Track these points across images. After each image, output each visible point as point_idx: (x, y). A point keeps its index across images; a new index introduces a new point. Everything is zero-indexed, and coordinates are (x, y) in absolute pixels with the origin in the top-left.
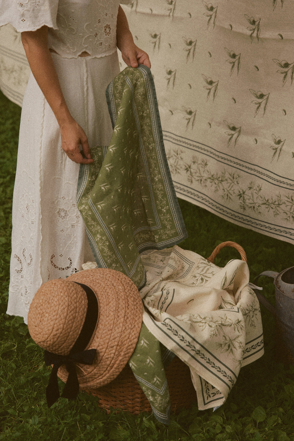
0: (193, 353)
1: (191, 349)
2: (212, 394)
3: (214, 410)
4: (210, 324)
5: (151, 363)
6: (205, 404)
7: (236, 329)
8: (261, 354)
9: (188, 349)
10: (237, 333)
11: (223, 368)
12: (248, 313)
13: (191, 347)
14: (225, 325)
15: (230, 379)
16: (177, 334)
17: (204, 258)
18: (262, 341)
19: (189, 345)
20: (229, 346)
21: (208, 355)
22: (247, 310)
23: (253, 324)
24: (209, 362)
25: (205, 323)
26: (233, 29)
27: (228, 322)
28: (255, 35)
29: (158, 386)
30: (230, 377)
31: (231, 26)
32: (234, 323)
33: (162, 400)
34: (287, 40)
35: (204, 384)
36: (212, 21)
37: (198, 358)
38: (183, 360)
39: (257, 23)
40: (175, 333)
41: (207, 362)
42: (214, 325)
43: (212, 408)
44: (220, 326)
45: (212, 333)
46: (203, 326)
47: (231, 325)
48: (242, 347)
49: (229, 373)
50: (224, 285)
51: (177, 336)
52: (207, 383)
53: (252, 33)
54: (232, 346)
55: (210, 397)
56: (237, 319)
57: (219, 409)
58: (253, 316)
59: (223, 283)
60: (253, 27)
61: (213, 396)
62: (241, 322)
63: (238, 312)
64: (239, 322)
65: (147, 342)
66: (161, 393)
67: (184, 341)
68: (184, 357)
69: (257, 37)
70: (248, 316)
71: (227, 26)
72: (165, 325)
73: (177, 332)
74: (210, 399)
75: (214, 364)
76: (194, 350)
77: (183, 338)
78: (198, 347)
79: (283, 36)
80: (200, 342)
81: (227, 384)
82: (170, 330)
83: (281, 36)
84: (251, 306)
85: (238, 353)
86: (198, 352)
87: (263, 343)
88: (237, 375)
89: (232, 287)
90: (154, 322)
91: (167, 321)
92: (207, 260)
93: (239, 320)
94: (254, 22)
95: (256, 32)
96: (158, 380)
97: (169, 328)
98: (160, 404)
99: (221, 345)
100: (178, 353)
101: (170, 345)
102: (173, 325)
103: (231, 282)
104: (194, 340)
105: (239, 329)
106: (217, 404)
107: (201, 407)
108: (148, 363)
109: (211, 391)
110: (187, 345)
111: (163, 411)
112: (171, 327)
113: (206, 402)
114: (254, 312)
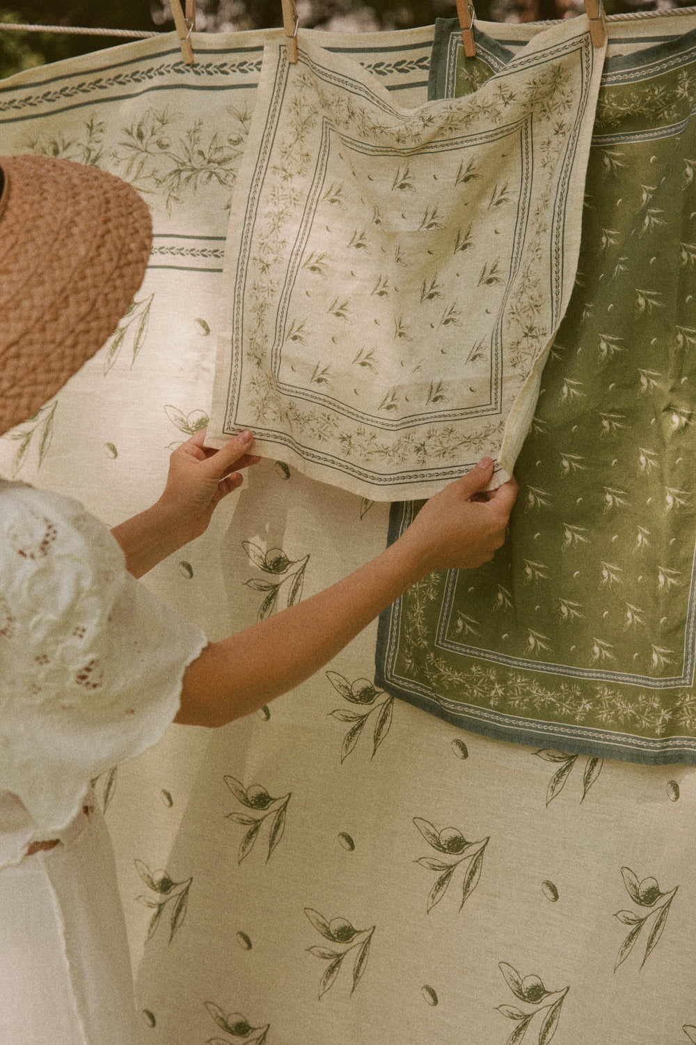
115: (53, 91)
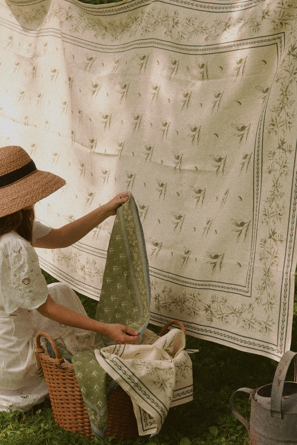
0: (132, 385)
1: (131, 381)
2: (149, 423)
3: (151, 436)
4: (147, 366)
5: (97, 389)
6: (144, 431)
7: (168, 373)
8: (190, 399)
9: (128, 380)
10: (168, 376)
11: (156, 401)
12: (180, 366)
13: (131, 380)
14: (160, 369)
15: (161, 410)
16: (121, 369)
17: (154, 333)
18: (191, 390)
19: (130, 378)
20: (162, 385)
21: (144, 389)
22: (180, 364)
23: (184, 375)
24: (145, 394)
25: (144, 365)
26: (163, 164)
27: (162, 367)
28: (178, 167)
29: (99, 408)
30: (162, 408)
31: (162, 162)
32: (166, 369)
33: (101, 420)
34: (201, 171)
35: (142, 413)
36: (149, 158)
37: (137, 389)
38: (125, 390)
39: (180, 158)
40: (120, 368)
41: (143, 394)
42: (150, 367)
43: (150, 435)
44: (155, 369)
45: (148, 372)
46: (142, 367)
47: (164, 369)
48: (172, 387)
49: (160, 405)
50: (164, 346)
51: (121, 371)
52: (145, 412)
53: (176, 166)
54: (164, 385)
55: (148, 426)
56: (169, 366)
57: (155, 436)
58: (184, 370)
59: (163, 344)
60: (177, 161)
61: (150, 425)
62: (172, 369)
63: (171, 362)
64: (171, 368)
65: (97, 373)
66: (102, 414)
67: (126, 374)
68: (126, 388)
69: (180, 169)
70: (180, 368)
71: (159, 162)
72: (112, 361)
73: (121, 367)
74: (148, 427)
75: (149, 396)
76: (133, 382)
77: (125, 372)
78: (136, 380)
79: (198, 168)
80: (138, 377)
81: (159, 413)
82: (116, 365)
83: (196, 168)
84: (184, 363)
85: (169, 391)
86: (137, 385)
87: (192, 391)
88: (168, 410)
89: (171, 350)
90: (104, 359)
91: (114, 359)
92: (156, 334)
93: (171, 367)
94: (178, 158)
95: (179, 165)
96: (101, 404)
97: (115, 363)
98: (99, 422)
99: (155, 383)
100: (121, 384)
101: (115, 377)
102: (118, 361)
103: (170, 345)
104: (133, 374)
105: (170, 373)
106: (153, 432)
107: (141, 434)
108: (95, 389)
109: (149, 420)
110: (128, 378)
111: (101, 428)
112: (116, 363)
113: (145, 429)
114: (185, 367)
115: (133, 4)
